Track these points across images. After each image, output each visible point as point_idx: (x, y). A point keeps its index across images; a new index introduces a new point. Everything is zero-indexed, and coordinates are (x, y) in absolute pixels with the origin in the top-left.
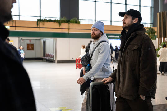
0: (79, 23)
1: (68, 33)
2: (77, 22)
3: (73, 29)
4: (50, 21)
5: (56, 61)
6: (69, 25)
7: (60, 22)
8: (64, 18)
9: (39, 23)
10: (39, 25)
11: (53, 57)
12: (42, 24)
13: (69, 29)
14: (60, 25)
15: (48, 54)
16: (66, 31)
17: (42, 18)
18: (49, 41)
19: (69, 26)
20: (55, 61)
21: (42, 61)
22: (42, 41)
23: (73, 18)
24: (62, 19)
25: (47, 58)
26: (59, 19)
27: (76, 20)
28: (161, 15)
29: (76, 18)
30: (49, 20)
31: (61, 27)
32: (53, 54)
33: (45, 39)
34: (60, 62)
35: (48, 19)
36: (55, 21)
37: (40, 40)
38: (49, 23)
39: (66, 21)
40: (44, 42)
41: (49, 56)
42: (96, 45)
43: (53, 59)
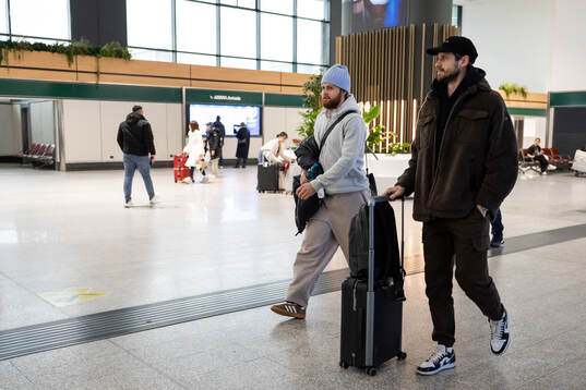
0: (128, 56)
1: (97, 86)
2: (122, 54)
3: (111, 72)
4: (40, 47)
5: (63, 166)
6: (98, 62)
7: (69, 53)
8: (82, 40)
9: (6, 54)
10: (7, 60)
11: (54, 154)
12: (15, 56)
13: (97, 73)
14: (70, 60)
15: (39, 146)
16: (90, 80)
17: (14, 39)
18: (41, 108)
19: (98, 67)
20: (59, 163)
21: (21, 167)
22: (18, 108)
23: (109, 41)
24: (78, 44)
25: (36, 157)
26: (67, 44)
27: (119, 48)
28: (346, 42)
29: (118, 43)
30: (36, 44)
31: (73, 67)
32: (53, 146)
33: (26, 100)
34: (72, 168)
35: (32, 41)
36: (55, 49)
37: (11, 103)
38: (35, 52)
39: (89, 49)
40: (25, 111)
41: (39, 150)
42: (333, 121)
43: (54, 160)
